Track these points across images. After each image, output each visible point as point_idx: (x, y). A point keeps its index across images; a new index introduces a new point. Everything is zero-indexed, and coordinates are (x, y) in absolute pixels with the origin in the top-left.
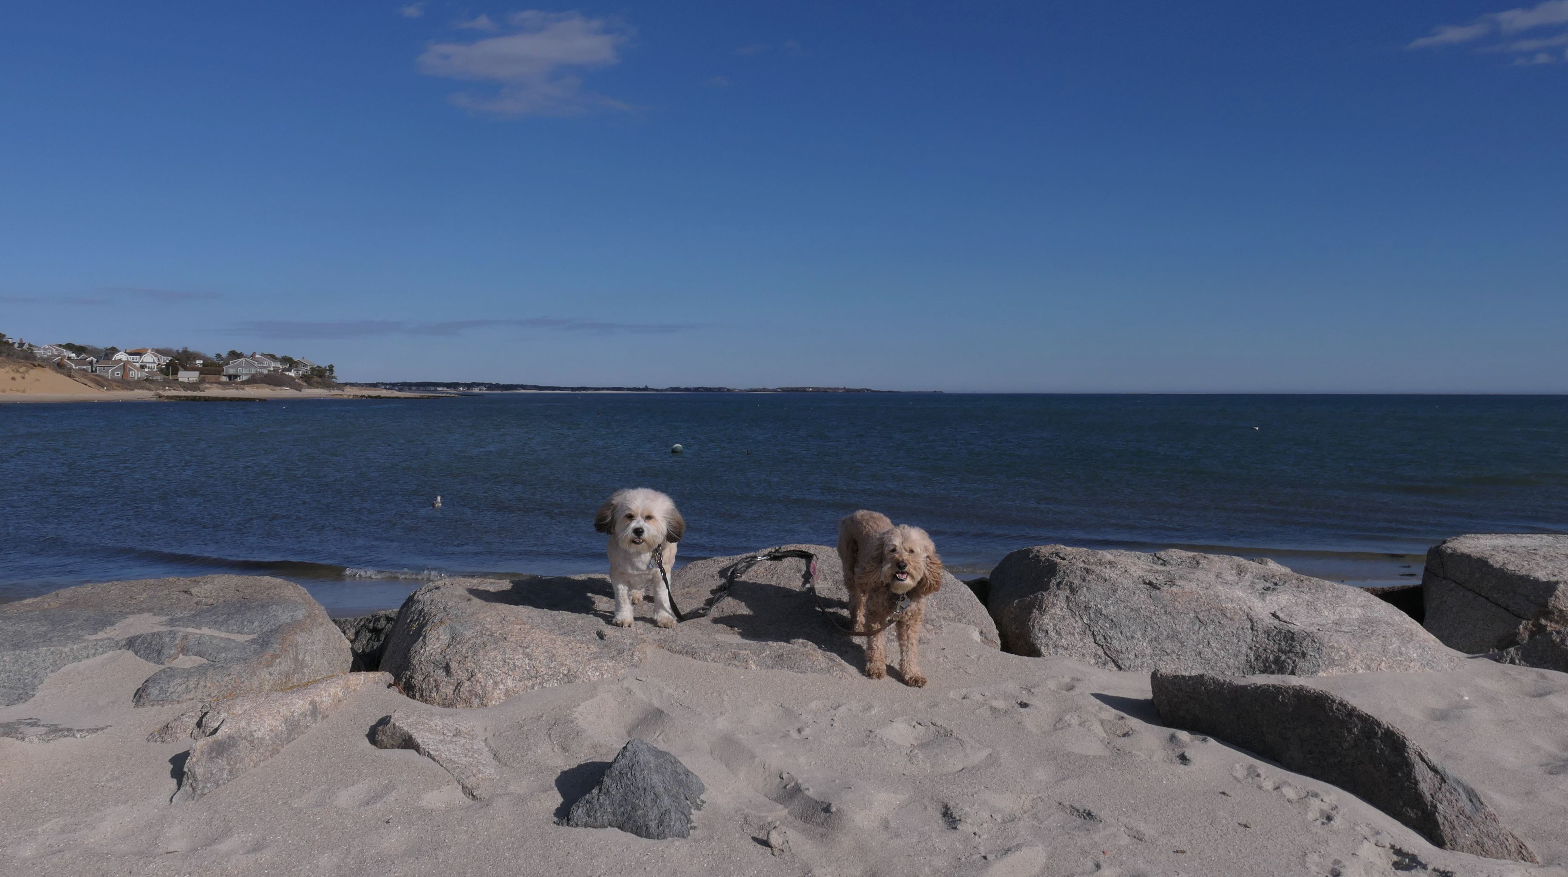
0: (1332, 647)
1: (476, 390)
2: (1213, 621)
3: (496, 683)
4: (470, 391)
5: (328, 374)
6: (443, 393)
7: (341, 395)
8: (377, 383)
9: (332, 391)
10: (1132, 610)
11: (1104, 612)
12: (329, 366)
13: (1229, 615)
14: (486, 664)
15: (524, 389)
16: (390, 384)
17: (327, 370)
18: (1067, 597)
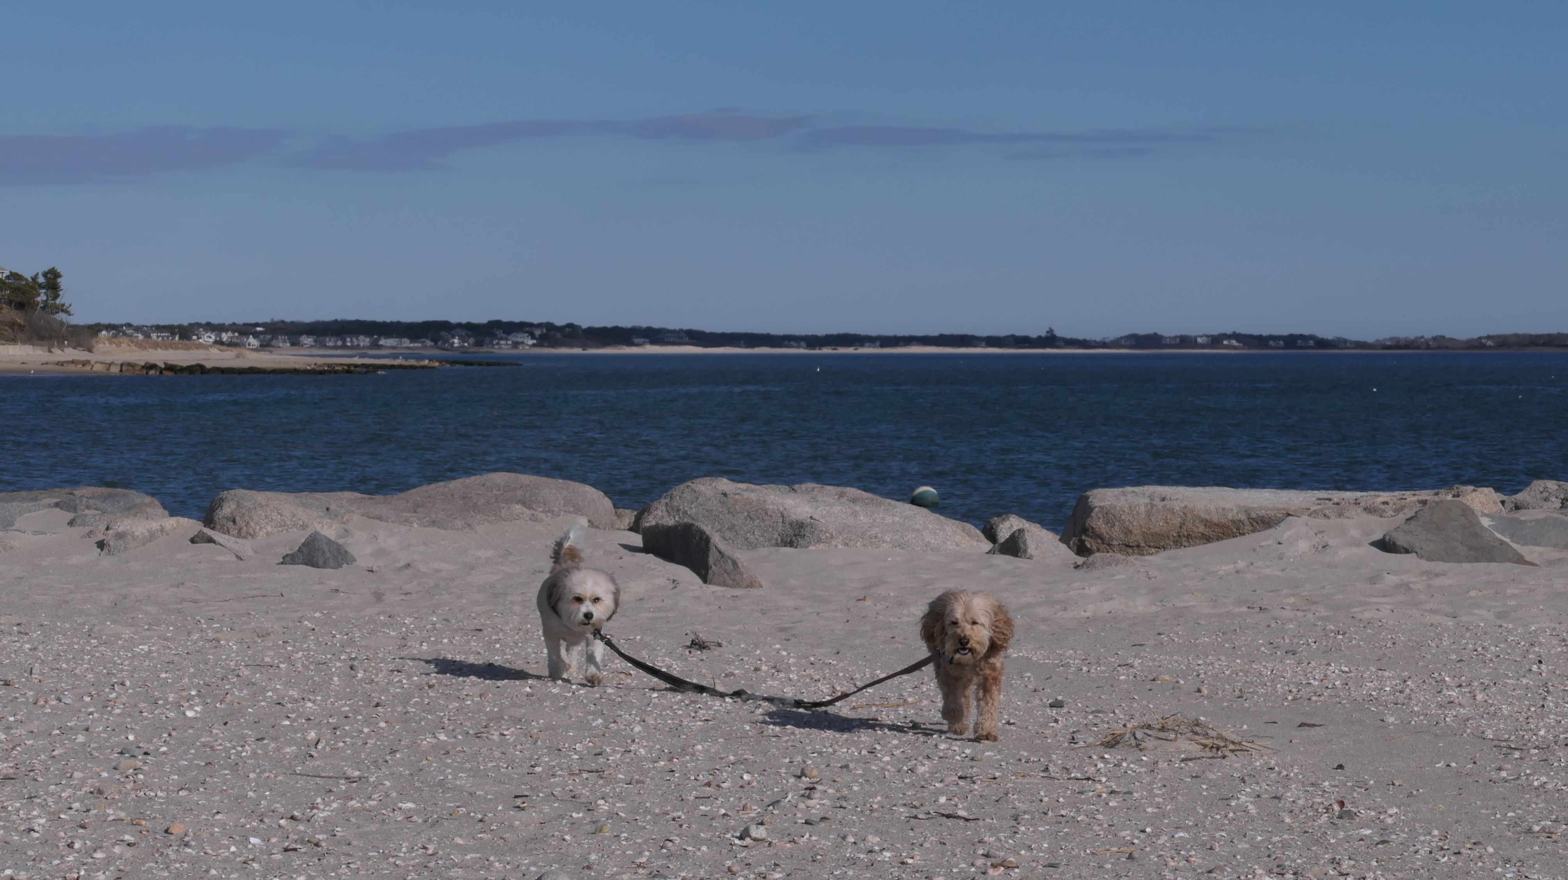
0: (821, 531)
1: (503, 348)
2: (758, 518)
3: (261, 528)
4: (484, 349)
5: (42, 297)
6: (395, 356)
7: (85, 363)
8: (191, 325)
9: (57, 351)
10: (707, 511)
11: (688, 513)
12: (45, 275)
13: (769, 514)
14: (256, 518)
15: (653, 342)
16: (233, 328)
17: (41, 286)
18: (667, 503)
